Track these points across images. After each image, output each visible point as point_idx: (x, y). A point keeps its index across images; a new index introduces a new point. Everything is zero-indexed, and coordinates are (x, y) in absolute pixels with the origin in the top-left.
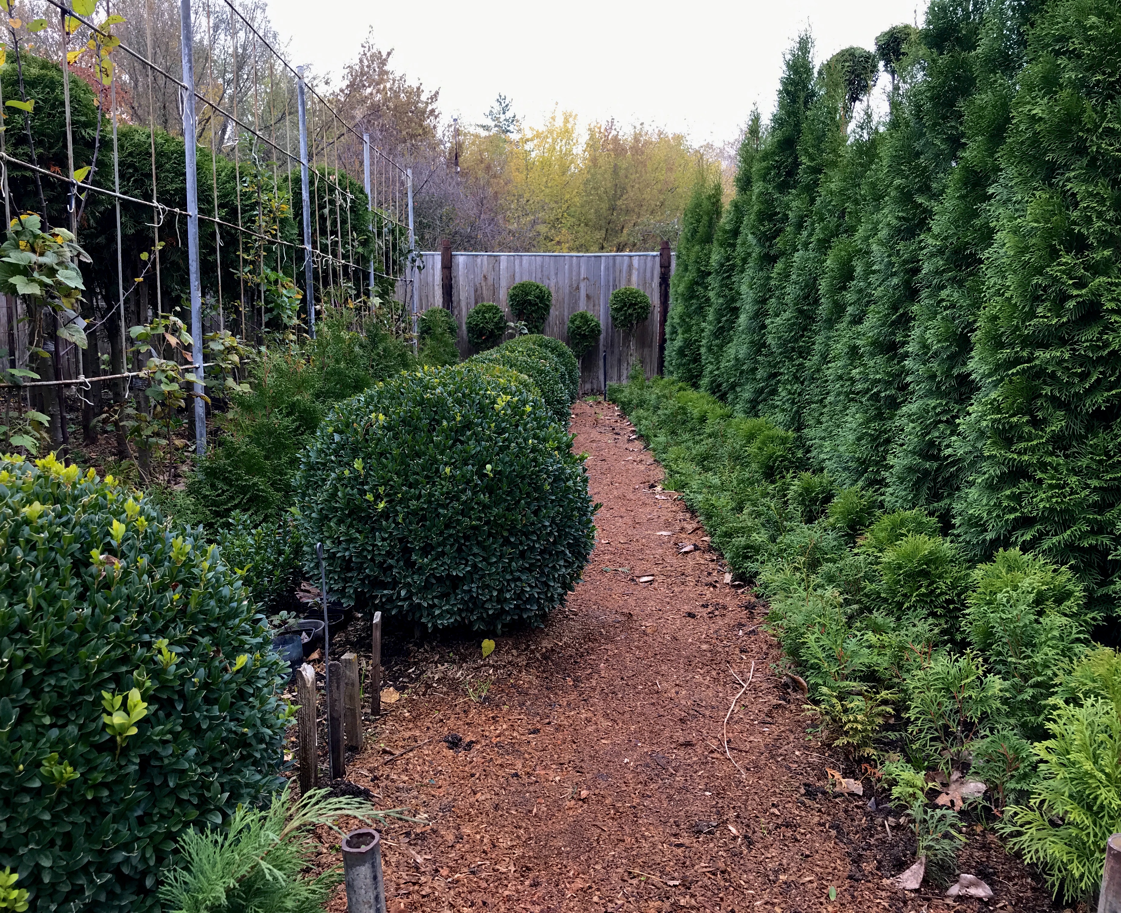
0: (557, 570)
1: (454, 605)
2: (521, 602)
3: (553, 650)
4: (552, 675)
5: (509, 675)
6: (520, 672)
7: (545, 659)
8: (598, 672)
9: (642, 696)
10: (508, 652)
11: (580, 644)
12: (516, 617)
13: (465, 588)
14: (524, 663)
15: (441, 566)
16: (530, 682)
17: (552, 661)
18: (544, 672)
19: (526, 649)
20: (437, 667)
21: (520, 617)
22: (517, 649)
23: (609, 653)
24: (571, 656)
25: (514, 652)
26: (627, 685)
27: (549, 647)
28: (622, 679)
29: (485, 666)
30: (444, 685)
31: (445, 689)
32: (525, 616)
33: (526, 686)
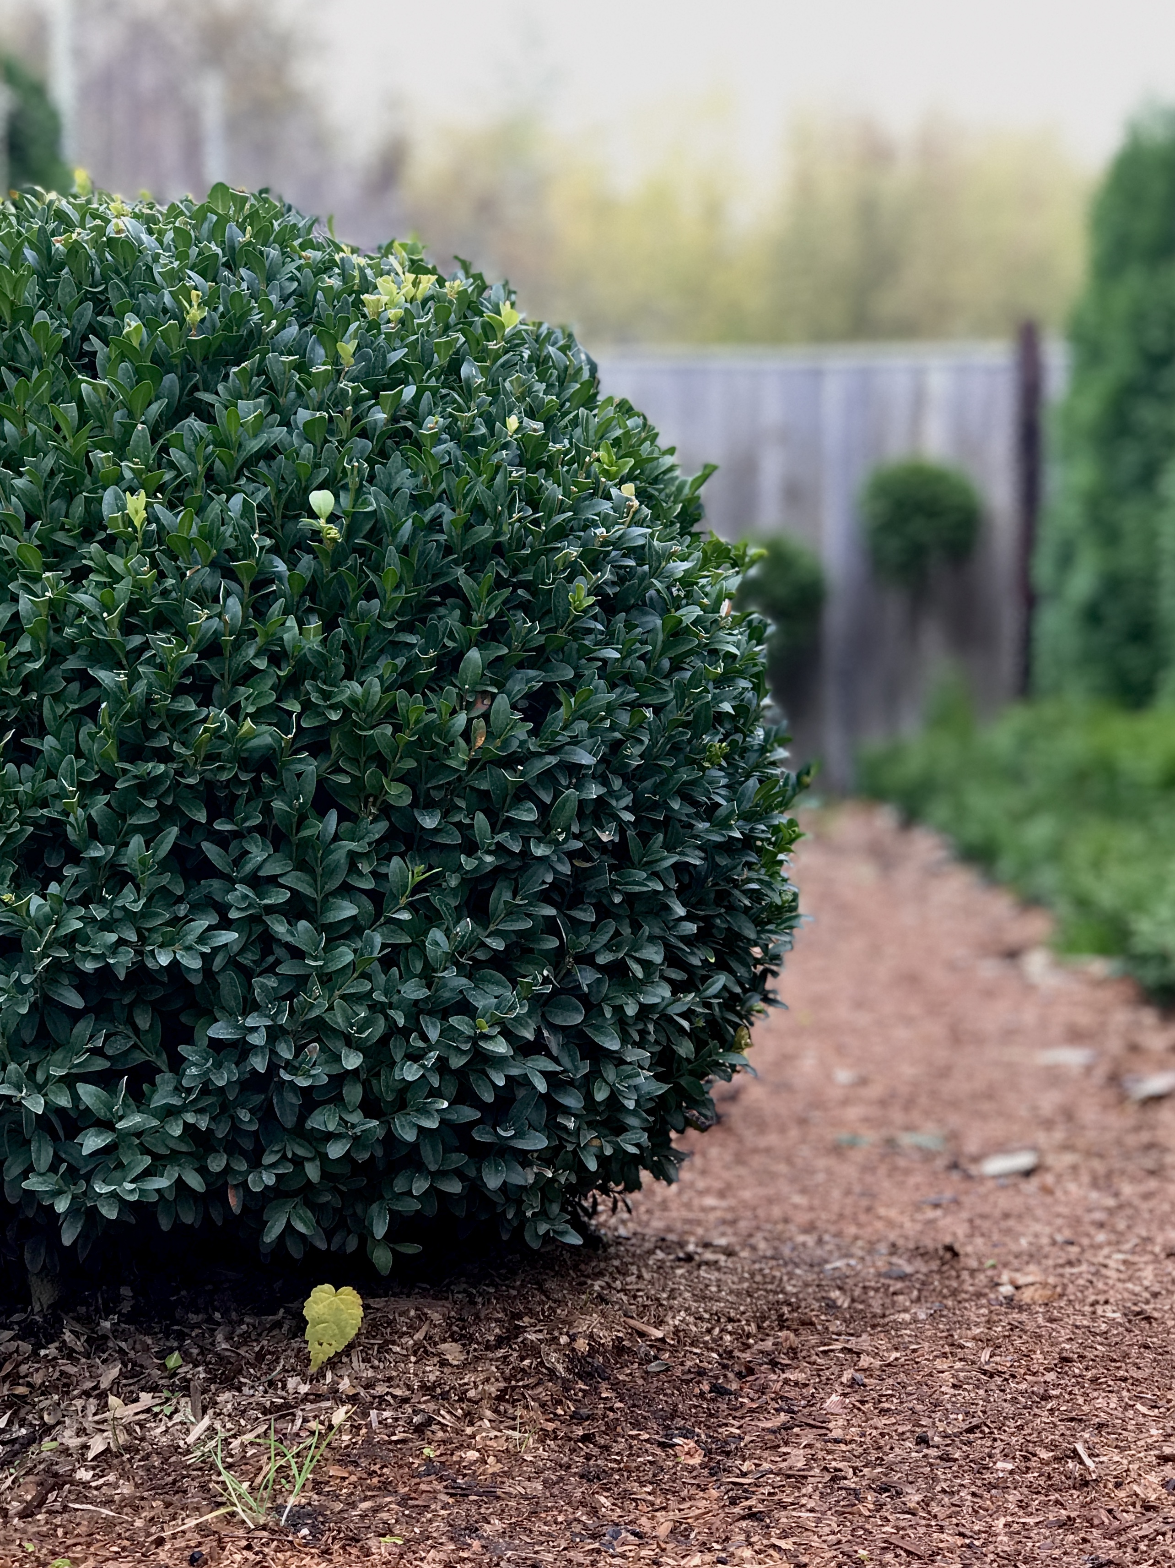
0: (633, 987)
1: (170, 1112)
2: (470, 1114)
3: (619, 1349)
4: (611, 1428)
5: (419, 1430)
6: (470, 1417)
7: (586, 1376)
8: (820, 1425)
9: (1013, 1497)
10: (421, 1352)
11: (742, 1337)
12: (455, 1187)
13: (220, 1031)
14: (493, 1389)
15: (107, 926)
16: (512, 1455)
17: (615, 1386)
18: (576, 1418)
19: (500, 1342)
20: (104, 1407)
21: (475, 1187)
22: (464, 1339)
23: (865, 1361)
24: (701, 1373)
25: (453, 1352)
26: (946, 1458)
27: (606, 1338)
28: (923, 1441)
29: (319, 1397)
30: (124, 1475)
31: (126, 1489)
32: (493, 1182)
33: (493, 1466)
